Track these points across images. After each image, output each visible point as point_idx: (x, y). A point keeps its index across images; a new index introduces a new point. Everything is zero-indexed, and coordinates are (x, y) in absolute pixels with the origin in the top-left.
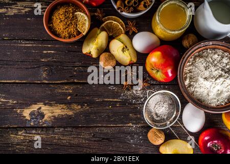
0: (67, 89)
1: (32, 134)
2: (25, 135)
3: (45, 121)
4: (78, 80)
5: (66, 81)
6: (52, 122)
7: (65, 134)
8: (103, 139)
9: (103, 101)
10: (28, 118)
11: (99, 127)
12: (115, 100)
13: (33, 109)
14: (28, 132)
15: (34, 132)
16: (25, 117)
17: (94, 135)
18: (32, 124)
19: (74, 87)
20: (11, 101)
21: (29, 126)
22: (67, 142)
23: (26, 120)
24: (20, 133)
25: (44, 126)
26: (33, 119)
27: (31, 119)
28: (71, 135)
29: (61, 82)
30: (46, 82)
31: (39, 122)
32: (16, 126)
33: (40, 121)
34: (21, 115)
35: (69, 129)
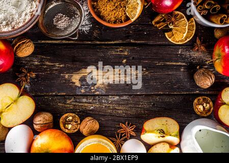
1: (83, 103)
2: (74, 103)
3: (98, 88)
4: (135, 40)
5: (120, 42)
6: (106, 89)
7: (121, 103)
8: (165, 109)
9: (165, 65)
10: (78, 84)
11: (160, 95)
12: (179, 64)
13: (83, 74)
14: (78, 100)
15: (84, 100)
16: (74, 83)
17: (154, 104)
18: (83, 91)
19: (130, 48)
20: (57, 65)
21: (80, 93)
22: (123, 113)
23: (76, 86)
24: (68, 102)
25: (96, 93)
26: (83, 86)
27: (81, 85)
28: (127, 104)
29: (115, 42)
30: (98, 43)
31: (91, 89)
32: (65, 94)
33: (92, 88)
34: (69, 81)
35: (125, 98)
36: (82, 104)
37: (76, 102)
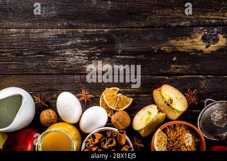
0: (177, 68)
1: (215, 19)
2: (224, 18)
3: (200, 33)
4: (165, 79)
5: (178, 77)
6: (193, 32)
7: (178, 20)
8: (135, 14)
9: (136, 55)
10: (220, 36)
11: (141, 28)
12: (122, 57)
13: (215, 45)
14: (220, 21)
15: (213, 21)
16: (224, 37)
17: (146, 18)
18: (216, 30)
19: (168, 72)
21: (219, 27)
22: (176, 10)
23: (222, 34)
25: (202, 28)
26: (215, 35)
27: (217, 35)
28: (172, 18)
31: (208, 31)
33: (206, 33)
35: (174, 25)
36: (217, 17)
37: (222, 20)
